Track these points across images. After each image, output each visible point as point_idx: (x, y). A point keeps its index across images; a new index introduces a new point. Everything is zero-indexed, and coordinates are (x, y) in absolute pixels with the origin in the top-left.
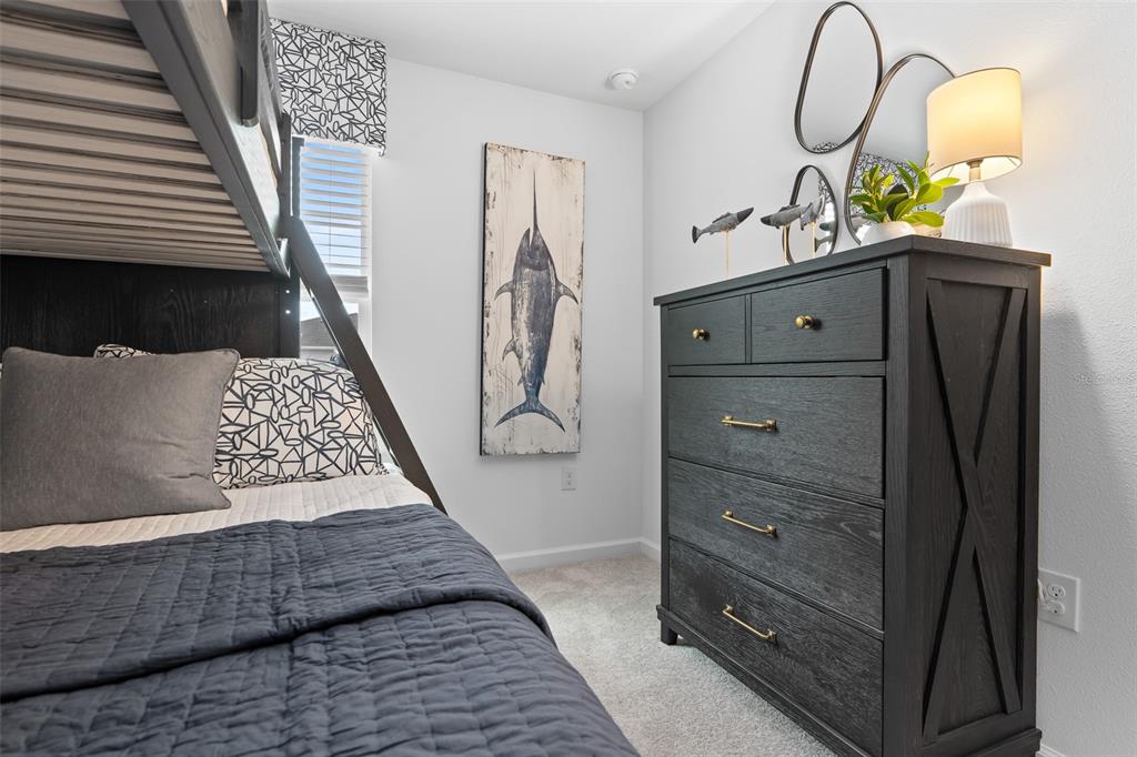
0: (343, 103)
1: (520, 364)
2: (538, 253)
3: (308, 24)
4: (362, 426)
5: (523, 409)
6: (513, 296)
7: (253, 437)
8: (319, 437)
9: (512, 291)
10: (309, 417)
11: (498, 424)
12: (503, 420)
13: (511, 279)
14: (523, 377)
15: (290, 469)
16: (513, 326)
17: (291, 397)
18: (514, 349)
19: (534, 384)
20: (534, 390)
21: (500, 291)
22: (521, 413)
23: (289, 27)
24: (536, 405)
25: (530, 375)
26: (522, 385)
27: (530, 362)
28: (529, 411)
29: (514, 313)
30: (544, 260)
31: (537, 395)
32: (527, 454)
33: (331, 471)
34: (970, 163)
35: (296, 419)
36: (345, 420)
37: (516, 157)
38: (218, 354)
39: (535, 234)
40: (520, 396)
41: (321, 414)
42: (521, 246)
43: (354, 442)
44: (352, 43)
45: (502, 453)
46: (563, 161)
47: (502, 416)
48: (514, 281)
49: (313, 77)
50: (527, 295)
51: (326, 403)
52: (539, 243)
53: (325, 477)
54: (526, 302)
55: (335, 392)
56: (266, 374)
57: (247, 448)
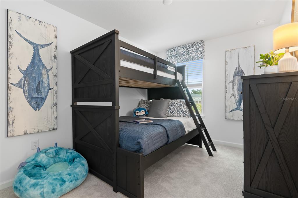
0: (196, 54)
1: (235, 99)
2: (240, 72)
3: (190, 43)
4: (186, 110)
5: (236, 109)
6: (233, 83)
7: (172, 110)
8: (180, 111)
9: (233, 82)
10: (179, 108)
11: (229, 112)
12: (231, 112)
13: (232, 79)
14: (236, 102)
15: (176, 115)
16: (233, 90)
17: (177, 105)
18: (233, 95)
19: (239, 104)
20: (239, 105)
21: (230, 83)
22: (235, 110)
23: (188, 45)
24: (240, 108)
25: (238, 101)
26: (236, 104)
27: (238, 98)
28: (238, 110)
29: (233, 87)
30: (242, 74)
31: (240, 106)
32: (237, 120)
33: (181, 116)
34: (286, 48)
35: (177, 108)
36: (183, 109)
37: (233, 51)
38: (168, 99)
39: (239, 68)
40: (235, 106)
41: (180, 108)
42: (235, 72)
43: (184, 112)
44: (197, 43)
45: (230, 119)
46: (247, 48)
47: (230, 111)
48: (233, 80)
49: (192, 51)
50: (237, 83)
51: (181, 106)
52: (240, 70)
53: (181, 117)
54: (236, 85)
55: (183, 105)
56: (175, 102)
57: (171, 112)
